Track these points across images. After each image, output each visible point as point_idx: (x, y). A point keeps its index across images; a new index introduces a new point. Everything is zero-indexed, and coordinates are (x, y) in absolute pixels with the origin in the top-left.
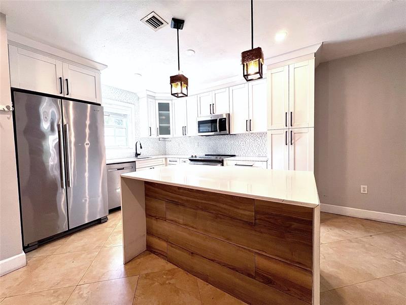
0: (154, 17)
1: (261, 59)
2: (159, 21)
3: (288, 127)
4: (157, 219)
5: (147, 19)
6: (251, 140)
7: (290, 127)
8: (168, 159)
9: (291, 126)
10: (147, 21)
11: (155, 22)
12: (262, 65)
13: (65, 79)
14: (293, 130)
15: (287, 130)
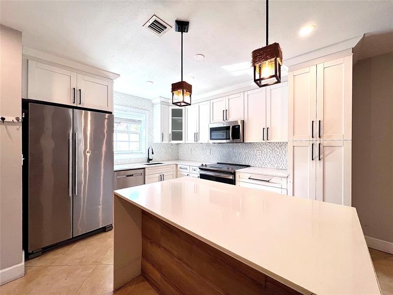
0: (156, 21)
1: (278, 59)
2: (161, 25)
3: (314, 139)
4: (151, 242)
5: (149, 24)
6: (268, 150)
7: (318, 138)
8: (179, 166)
9: (320, 137)
10: (150, 26)
11: (158, 26)
12: (280, 66)
13: (78, 89)
14: (322, 143)
15: (314, 142)
